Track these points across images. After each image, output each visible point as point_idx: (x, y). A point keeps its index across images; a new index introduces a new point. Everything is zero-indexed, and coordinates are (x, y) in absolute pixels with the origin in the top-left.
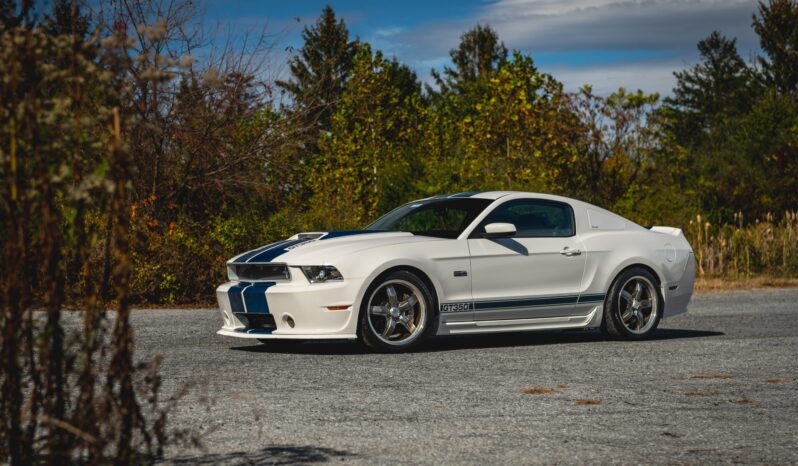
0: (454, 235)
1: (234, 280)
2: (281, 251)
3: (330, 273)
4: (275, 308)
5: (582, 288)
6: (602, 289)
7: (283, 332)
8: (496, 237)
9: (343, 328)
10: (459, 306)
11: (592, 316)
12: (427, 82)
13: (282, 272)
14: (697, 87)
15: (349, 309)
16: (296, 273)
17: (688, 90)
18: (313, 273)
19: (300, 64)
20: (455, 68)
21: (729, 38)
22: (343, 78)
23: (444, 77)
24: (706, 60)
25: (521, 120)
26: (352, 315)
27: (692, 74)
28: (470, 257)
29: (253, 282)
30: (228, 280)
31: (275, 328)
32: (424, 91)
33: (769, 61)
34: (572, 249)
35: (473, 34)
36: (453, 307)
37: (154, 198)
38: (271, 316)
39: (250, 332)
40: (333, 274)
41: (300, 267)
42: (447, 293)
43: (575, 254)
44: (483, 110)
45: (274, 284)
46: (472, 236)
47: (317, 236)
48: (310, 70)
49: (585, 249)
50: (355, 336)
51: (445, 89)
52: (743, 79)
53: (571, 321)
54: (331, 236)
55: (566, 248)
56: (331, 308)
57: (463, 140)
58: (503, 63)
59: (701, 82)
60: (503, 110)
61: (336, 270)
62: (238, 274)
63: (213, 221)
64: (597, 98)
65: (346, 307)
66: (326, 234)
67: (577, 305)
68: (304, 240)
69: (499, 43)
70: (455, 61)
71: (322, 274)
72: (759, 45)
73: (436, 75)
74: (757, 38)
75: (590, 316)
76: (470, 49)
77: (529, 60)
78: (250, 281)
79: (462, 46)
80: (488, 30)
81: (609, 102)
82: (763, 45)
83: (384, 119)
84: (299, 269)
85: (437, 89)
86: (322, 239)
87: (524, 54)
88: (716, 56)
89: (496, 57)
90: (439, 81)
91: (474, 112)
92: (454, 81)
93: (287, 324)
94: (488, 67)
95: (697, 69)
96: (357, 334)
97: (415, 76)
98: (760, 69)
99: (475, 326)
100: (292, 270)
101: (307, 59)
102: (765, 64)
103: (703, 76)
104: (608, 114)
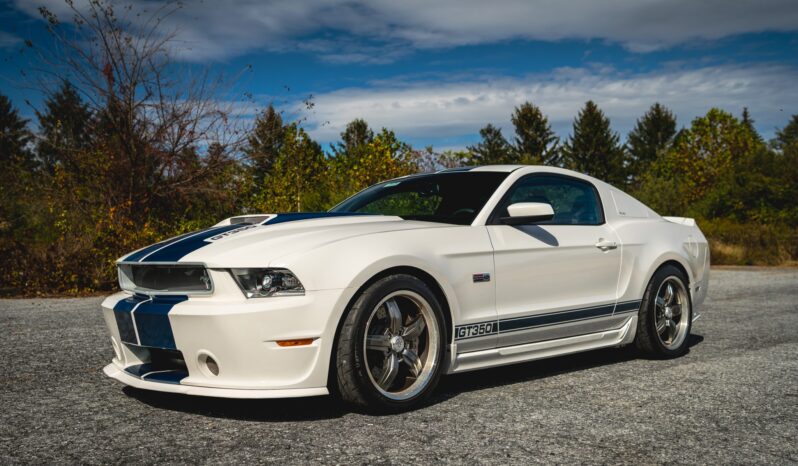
0: (467, 220)
1: (128, 288)
2: (198, 243)
3: (280, 281)
4: (185, 341)
5: (617, 296)
6: (637, 295)
7: (198, 383)
8: (521, 223)
9: (305, 378)
10: (480, 327)
11: (625, 329)
12: (327, 151)
13: (198, 277)
14: (479, 155)
15: (314, 344)
16: (221, 280)
17: (474, 157)
18: (252, 280)
19: (254, 139)
20: (344, 142)
21: (497, 128)
22: (279, 147)
23: (337, 148)
24: (484, 140)
25: (387, 169)
26: (320, 355)
27: (477, 147)
28: (493, 253)
29: (152, 293)
30: (119, 290)
31: (186, 374)
32: (326, 156)
33: (521, 141)
34: (606, 243)
35: (354, 123)
36: (472, 330)
37: (130, 203)
38: (180, 355)
39: (146, 378)
40: (286, 282)
41: (228, 270)
42: (464, 310)
43: (611, 248)
44: (365, 162)
45: (185, 298)
46: (490, 221)
47: (259, 220)
48: (260, 142)
49: (620, 241)
50: (324, 391)
51: (337, 154)
52: (506, 150)
54: (282, 218)
55: (601, 240)
56: (282, 343)
57: (352, 180)
58: (371, 141)
59: (482, 152)
60: (376, 163)
61: (291, 275)
62: (135, 281)
63: (178, 221)
64: (436, 154)
65: (308, 341)
66: (273, 216)
67: (613, 317)
68: (239, 226)
69: (368, 129)
70: (343, 138)
71: (266, 281)
72: (514, 131)
73: (333, 147)
74: (514, 127)
75: (624, 330)
76: (352, 132)
77: (392, 133)
78: (147, 293)
79: (348, 130)
80: (362, 121)
81: (443, 157)
82: (517, 131)
83: (305, 168)
84: (227, 274)
85: (333, 154)
86: (266, 224)
87: (389, 130)
88: (490, 137)
89: (366, 137)
90: (334, 150)
91: (360, 164)
92: (343, 150)
93: (205, 368)
94: (362, 142)
95: (480, 145)
96: (329, 386)
97: (320, 147)
98: (516, 145)
99: (498, 356)
100: (214, 275)
101: (259, 136)
102: (518, 142)
103: (483, 149)
104: (442, 164)
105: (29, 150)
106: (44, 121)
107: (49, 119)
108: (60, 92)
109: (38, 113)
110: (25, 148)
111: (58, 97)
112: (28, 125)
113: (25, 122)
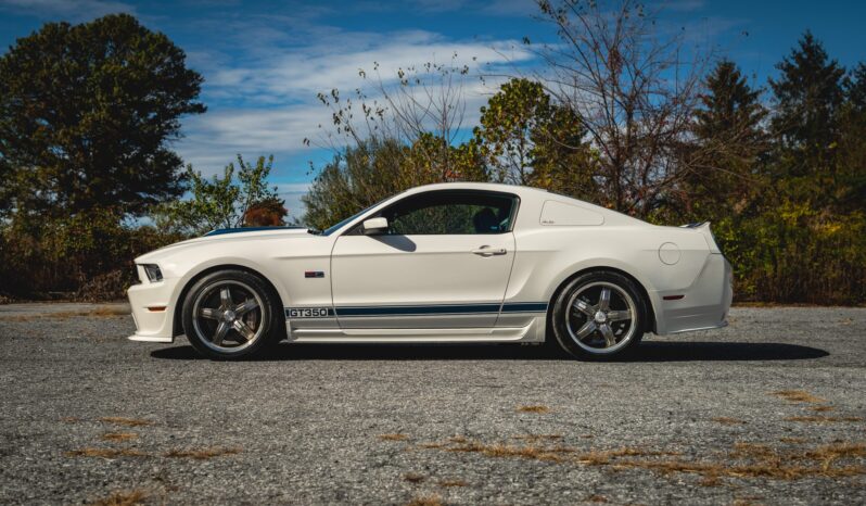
6: (542, 294)
9: (160, 331)
10: (314, 311)
15: (165, 311)
26: (168, 317)
28: (331, 256)
34: (493, 248)
36: (305, 313)
42: (295, 296)
43: (498, 254)
49: (513, 248)
50: (170, 340)
53: (494, 334)
55: (485, 247)
56: (151, 309)
65: (163, 308)
67: (500, 315)
75: (525, 329)
96: (173, 338)
99: (342, 335)
100: (139, 269)
105: (760, 129)
106: (779, 90)
107: (785, 87)
108: (799, 49)
109: (771, 82)
110: (756, 128)
111: (798, 57)
112: (760, 97)
113: (755, 95)
